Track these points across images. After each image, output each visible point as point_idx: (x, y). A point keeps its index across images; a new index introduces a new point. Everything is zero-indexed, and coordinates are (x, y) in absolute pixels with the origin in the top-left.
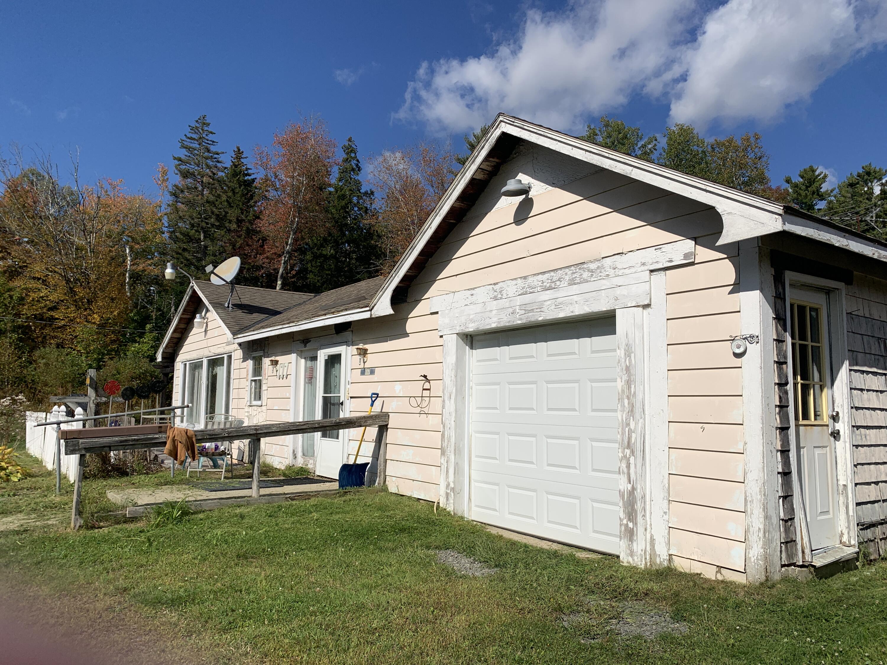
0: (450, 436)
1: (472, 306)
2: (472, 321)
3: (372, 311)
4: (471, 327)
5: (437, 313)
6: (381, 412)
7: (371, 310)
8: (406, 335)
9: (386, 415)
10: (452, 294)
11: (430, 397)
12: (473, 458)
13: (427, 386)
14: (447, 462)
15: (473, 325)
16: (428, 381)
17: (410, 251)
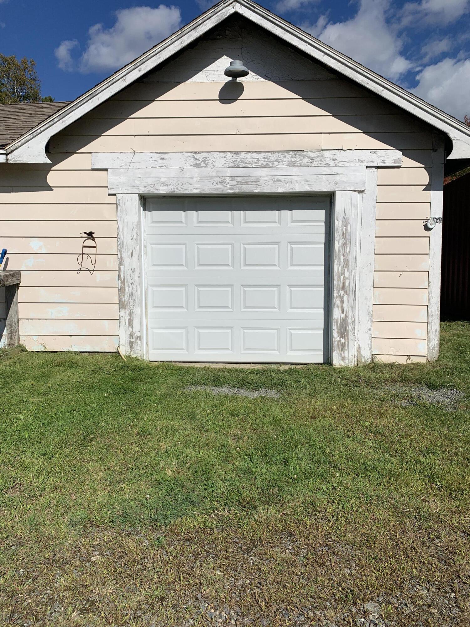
0: (133, 291)
1: (163, 170)
2: (163, 184)
3: (10, 155)
4: (162, 190)
5: (106, 170)
6: (4, 270)
7: (7, 154)
8: (49, 188)
9: (17, 274)
10: (132, 155)
11: (96, 254)
12: (150, 309)
13: (90, 242)
14: (130, 314)
15: (165, 188)
16: (93, 239)
17: (89, 98)
